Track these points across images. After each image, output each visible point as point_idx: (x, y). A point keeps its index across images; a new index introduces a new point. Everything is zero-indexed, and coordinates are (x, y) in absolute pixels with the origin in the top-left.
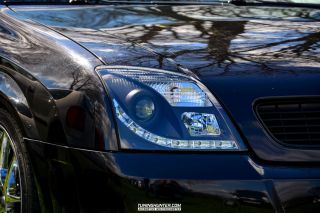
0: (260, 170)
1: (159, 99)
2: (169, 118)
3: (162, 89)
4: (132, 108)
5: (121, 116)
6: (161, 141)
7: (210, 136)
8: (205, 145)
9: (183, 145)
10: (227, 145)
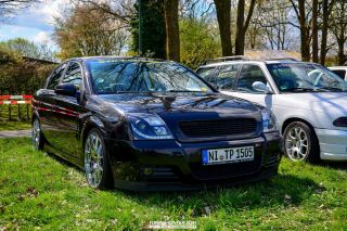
0: (180, 145)
1: (146, 123)
2: (150, 129)
3: (147, 120)
4: (137, 126)
5: (134, 129)
7: (163, 134)
10: (169, 137)
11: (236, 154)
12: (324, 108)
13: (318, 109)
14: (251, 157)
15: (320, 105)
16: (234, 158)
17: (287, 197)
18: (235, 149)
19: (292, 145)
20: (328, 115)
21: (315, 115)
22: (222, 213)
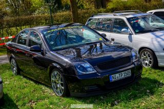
0: (99, 74)
1: (83, 67)
2: (85, 69)
5: (78, 70)
6: (84, 73)
7: (91, 71)
8: (91, 72)
9: (88, 73)
11: (123, 75)
12: (159, 42)
13: (155, 43)
14: (130, 75)
15: (156, 40)
16: (123, 76)
17: (148, 91)
18: (123, 73)
19: (144, 60)
20: (161, 45)
21: (154, 46)
22: (123, 104)
